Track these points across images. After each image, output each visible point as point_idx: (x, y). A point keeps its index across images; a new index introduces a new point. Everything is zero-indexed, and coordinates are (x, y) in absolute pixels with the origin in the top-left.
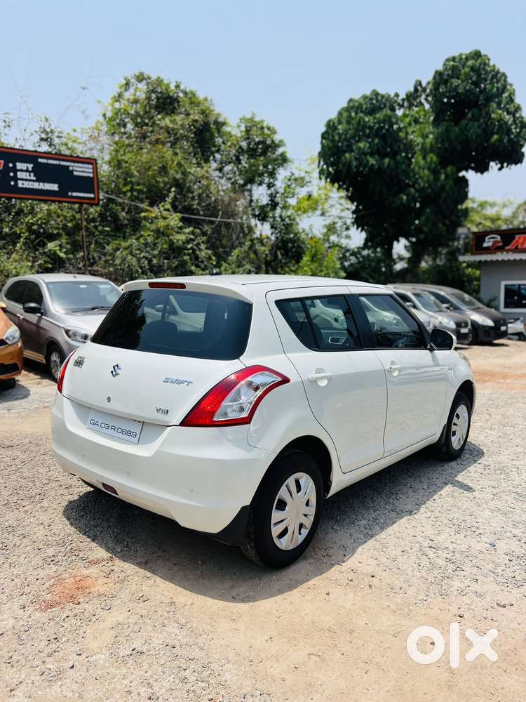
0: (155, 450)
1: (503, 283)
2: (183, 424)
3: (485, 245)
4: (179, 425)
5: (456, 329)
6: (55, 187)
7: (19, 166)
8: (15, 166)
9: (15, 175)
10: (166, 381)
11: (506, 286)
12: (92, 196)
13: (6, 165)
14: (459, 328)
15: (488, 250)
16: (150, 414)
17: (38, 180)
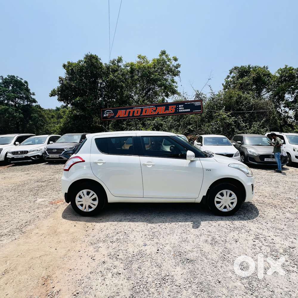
6: (189, 110)
7: (180, 106)
8: (179, 106)
9: (179, 109)
12: (200, 111)
13: (176, 107)
17: (184, 109)
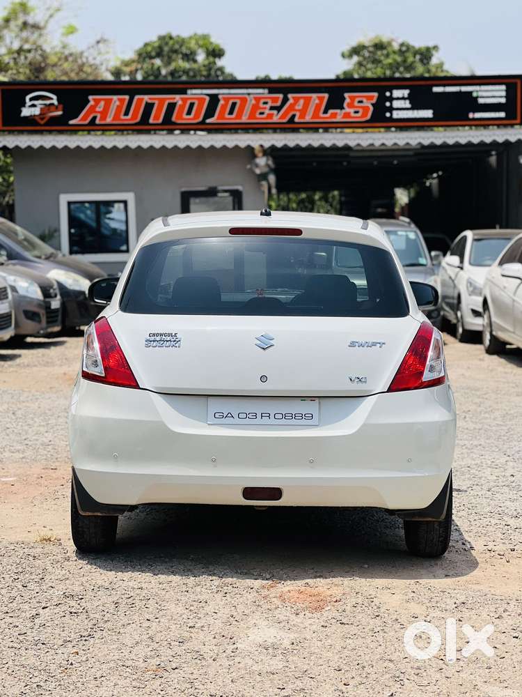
0: (361, 423)
1: (64, 199)
2: (392, 389)
3: (26, 112)
4: (387, 392)
5: (44, 301)
10: (352, 344)
11: (69, 203)
14: (47, 300)
15: (32, 125)
16: (343, 386)
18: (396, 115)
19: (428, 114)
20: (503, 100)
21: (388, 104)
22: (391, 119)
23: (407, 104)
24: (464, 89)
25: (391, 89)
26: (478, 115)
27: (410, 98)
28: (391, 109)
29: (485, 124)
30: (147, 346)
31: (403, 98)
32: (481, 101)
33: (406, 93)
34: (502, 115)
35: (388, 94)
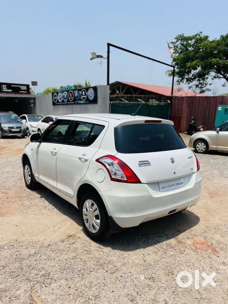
18: (4, 90)
19: (11, 91)
20: (26, 89)
21: (2, 88)
22: (3, 91)
23: (6, 88)
24: (18, 86)
25: (2, 85)
26: (21, 92)
27: (7, 87)
28: (2, 89)
29: (23, 93)
30: (140, 166)
31: (5, 87)
32: (22, 89)
33: (6, 86)
34: (26, 92)
35: (2, 86)
